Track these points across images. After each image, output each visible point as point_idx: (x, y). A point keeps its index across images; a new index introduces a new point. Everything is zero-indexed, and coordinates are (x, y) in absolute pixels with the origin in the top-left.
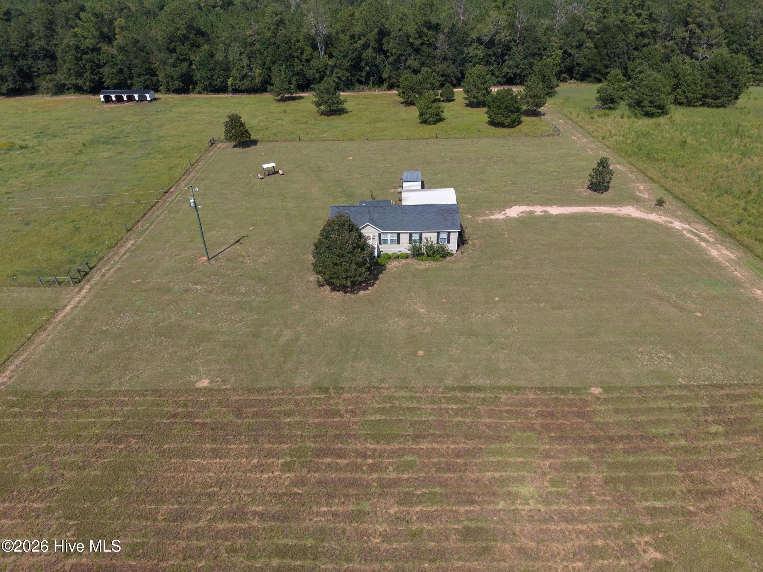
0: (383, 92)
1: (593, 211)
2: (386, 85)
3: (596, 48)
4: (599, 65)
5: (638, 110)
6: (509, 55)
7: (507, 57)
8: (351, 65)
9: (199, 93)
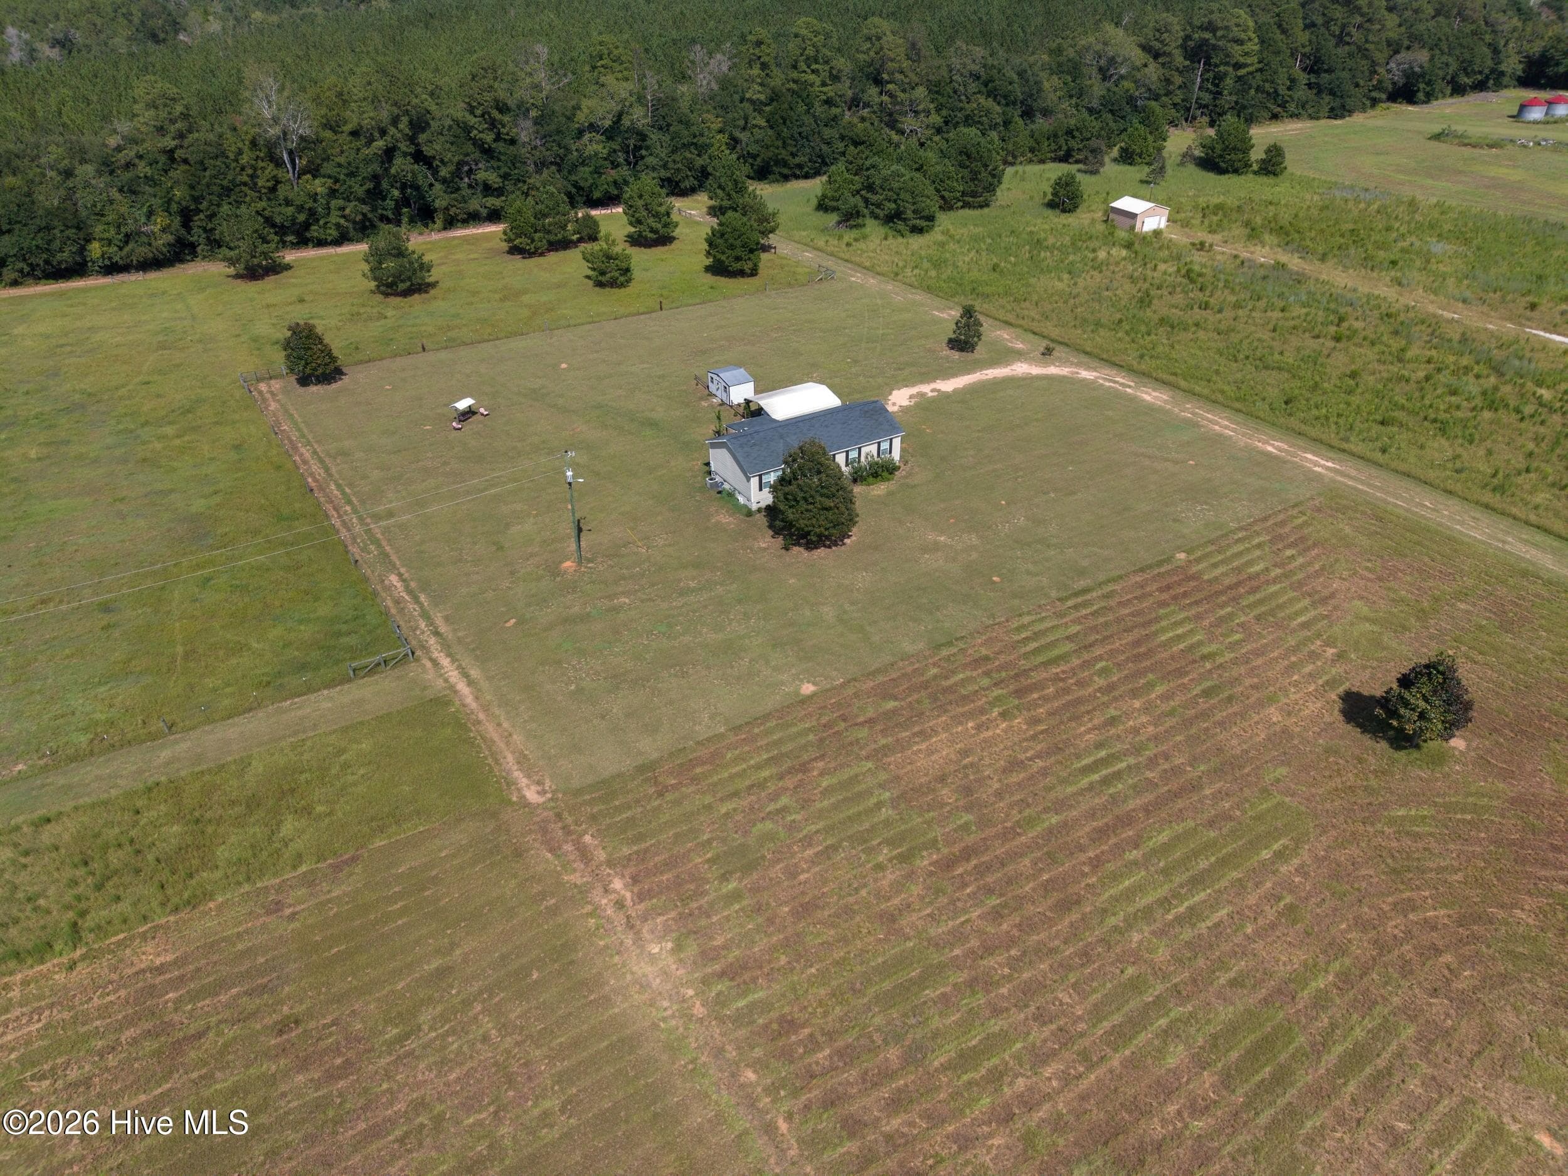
0: (435, 236)
1: (985, 377)
2: (439, 223)
3: (771, 127)
4: (784, 154)
5: (900, 225)
6: (647, 148)
7: (644, 152)
8: (368, 191)
9: (15, 283)
